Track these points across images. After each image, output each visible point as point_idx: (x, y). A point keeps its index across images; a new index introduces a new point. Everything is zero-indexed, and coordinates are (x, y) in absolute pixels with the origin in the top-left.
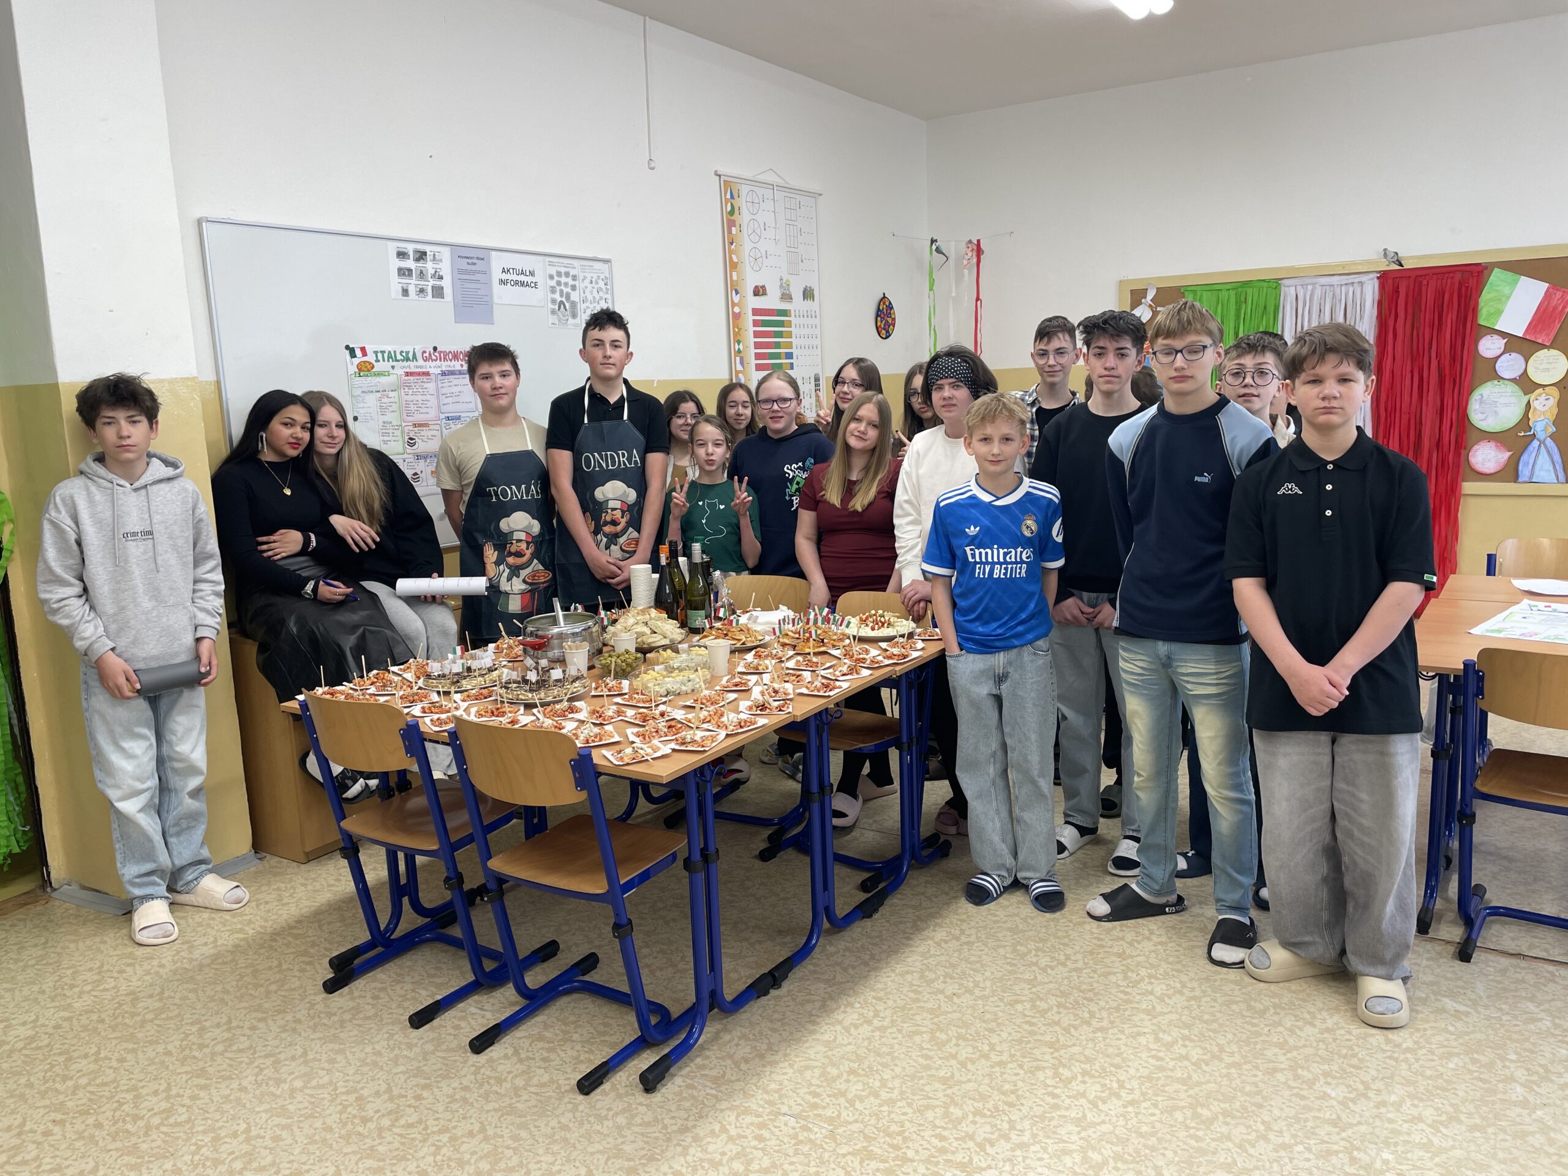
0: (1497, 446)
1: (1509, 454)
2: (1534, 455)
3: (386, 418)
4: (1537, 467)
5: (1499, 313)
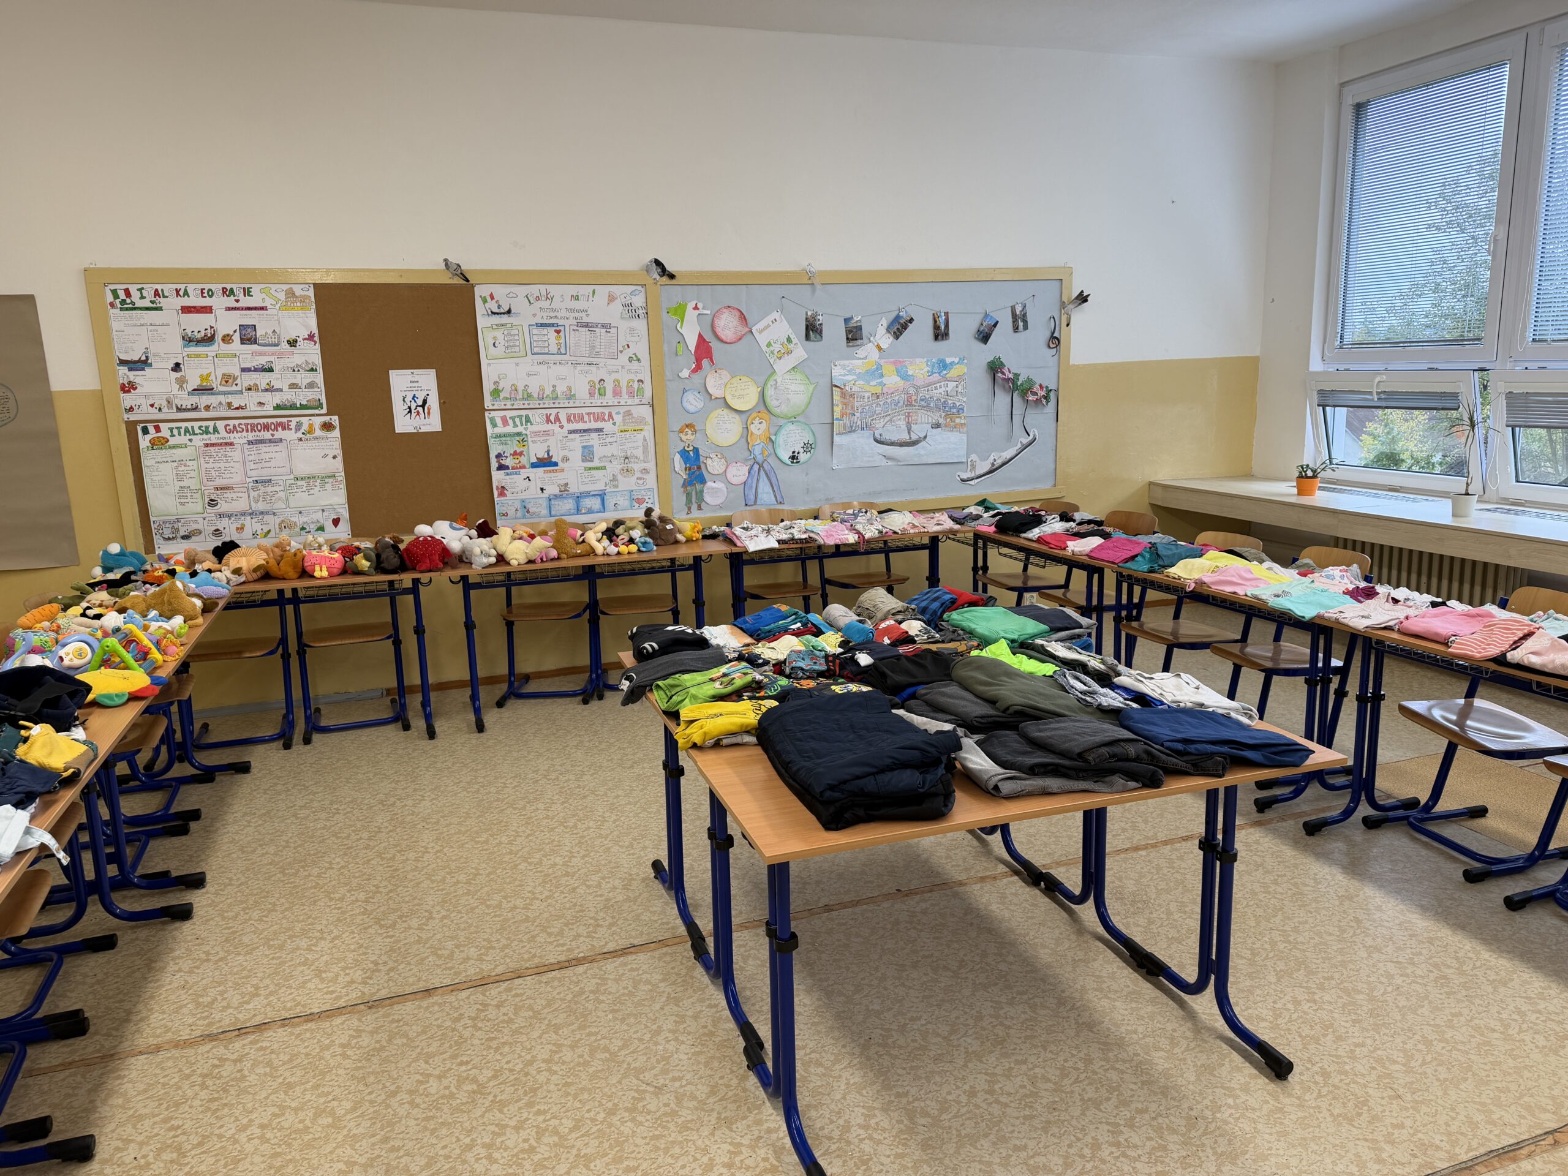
3: (182, 484)
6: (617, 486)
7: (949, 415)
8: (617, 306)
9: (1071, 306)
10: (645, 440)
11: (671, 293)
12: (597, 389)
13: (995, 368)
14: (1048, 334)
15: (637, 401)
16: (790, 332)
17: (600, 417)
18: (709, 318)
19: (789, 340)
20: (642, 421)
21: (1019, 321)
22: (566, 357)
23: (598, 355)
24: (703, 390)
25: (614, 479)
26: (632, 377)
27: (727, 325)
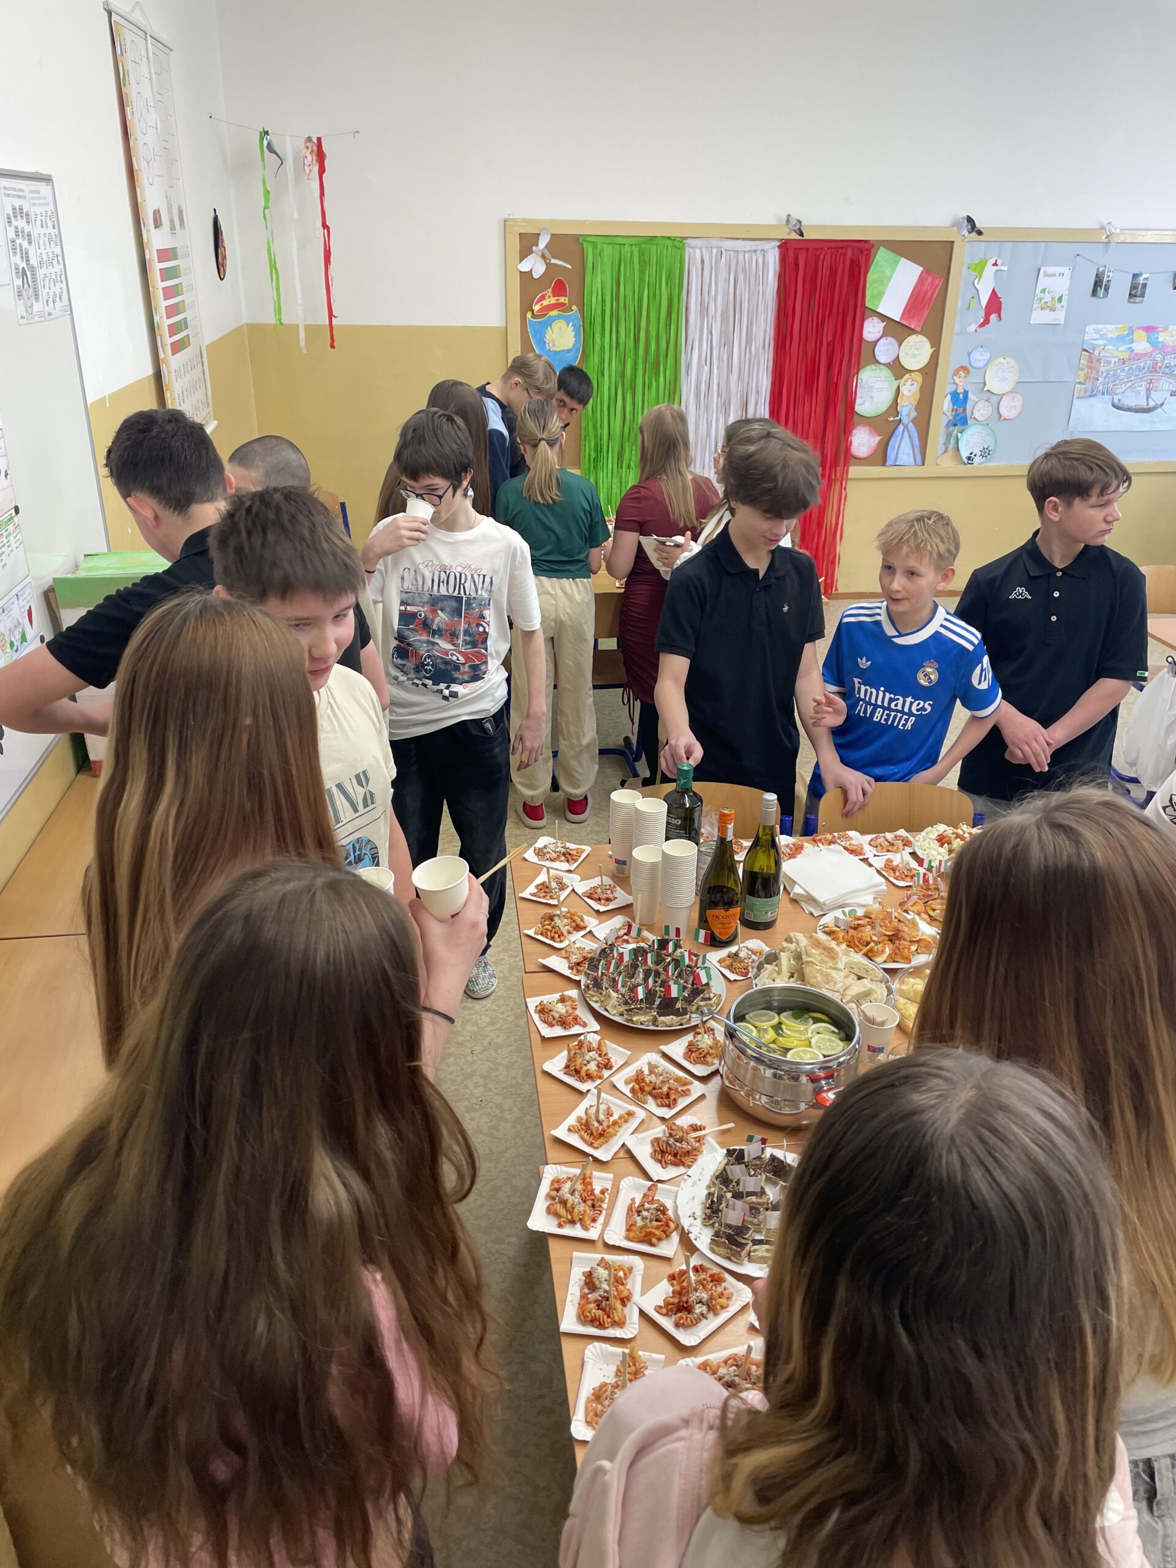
0: (870, 430)
1: (880, 438)
2: (899, 438)
4: (901, 451)
5: (881, 295)
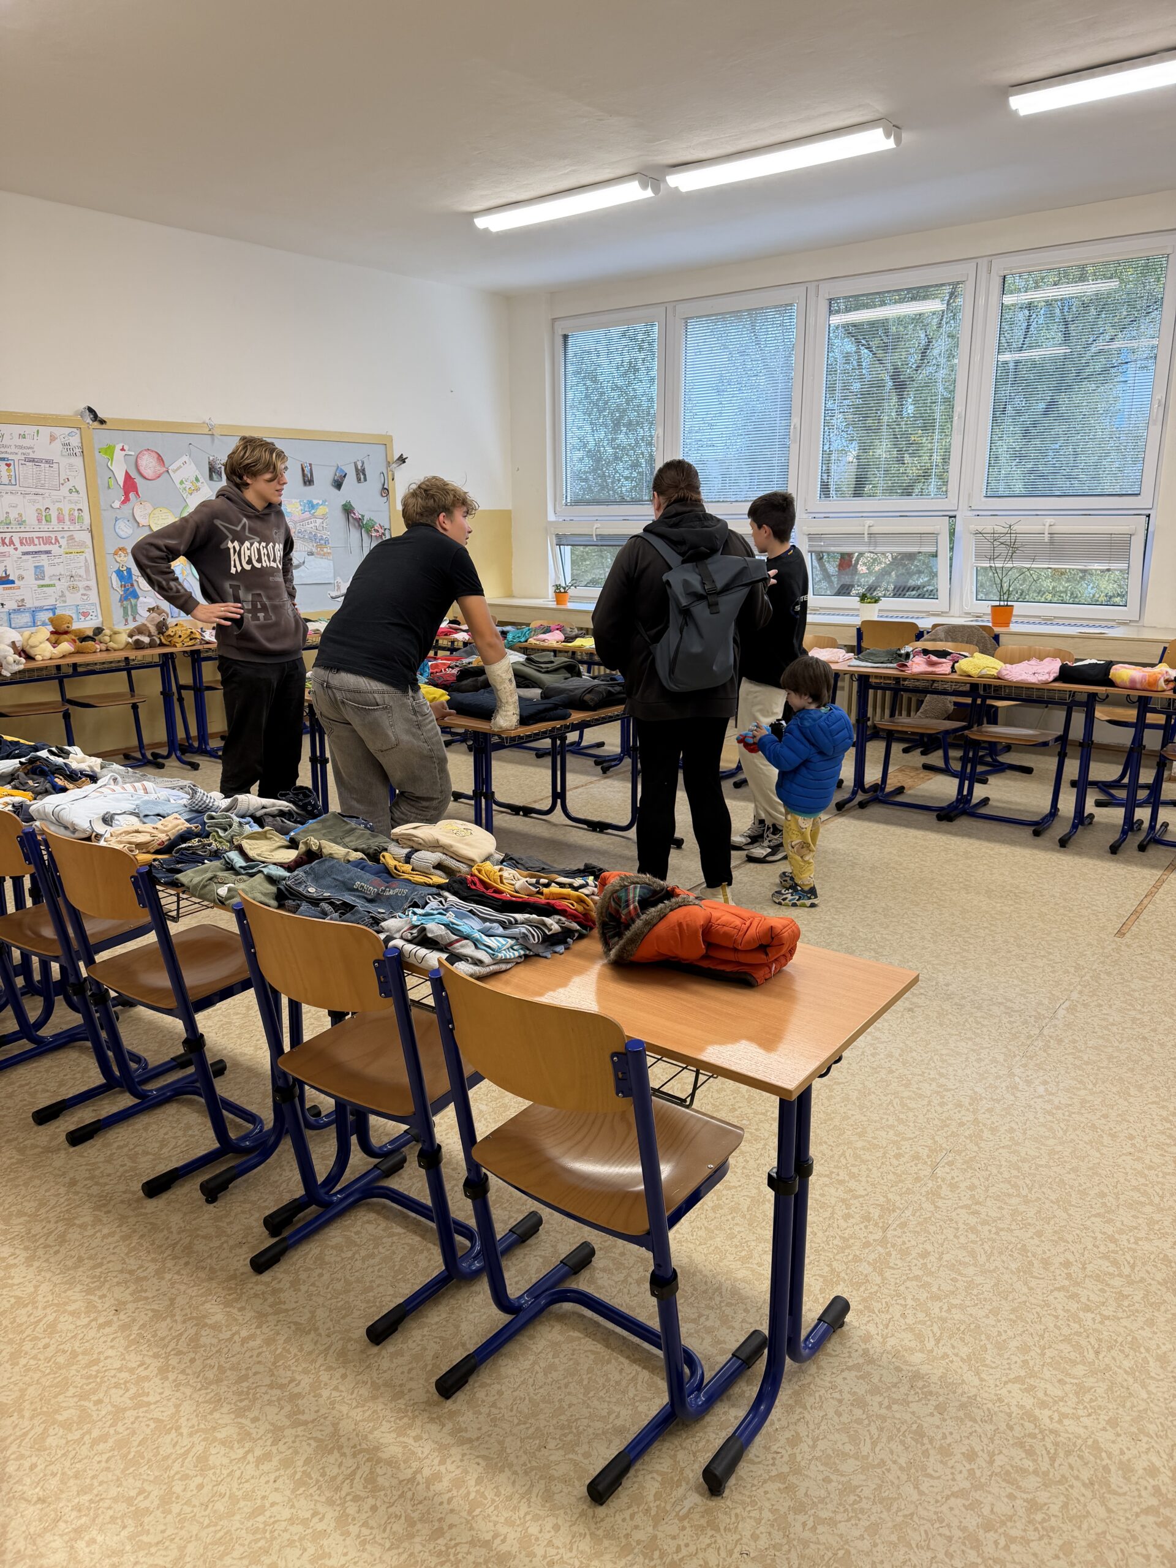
6: (65, 602)
7: (318, 546)
8: (57, 445)
9: (394, 465)
10: (86, 561)
11: (101, 436)
12: (43, 516)
13: (348, 510)
14: (380, 487)
15: (78, 527)
16: (197, 473)
17: (47, 541)
18: (133, 459)
19: (197, 479)
20: (83, 544)
21: (361, 474)
22: (17, 488)
23: (43, 486)
24: (131, 518)
25: (63, 595)
26: (73, 506)
27: (148, 464)
